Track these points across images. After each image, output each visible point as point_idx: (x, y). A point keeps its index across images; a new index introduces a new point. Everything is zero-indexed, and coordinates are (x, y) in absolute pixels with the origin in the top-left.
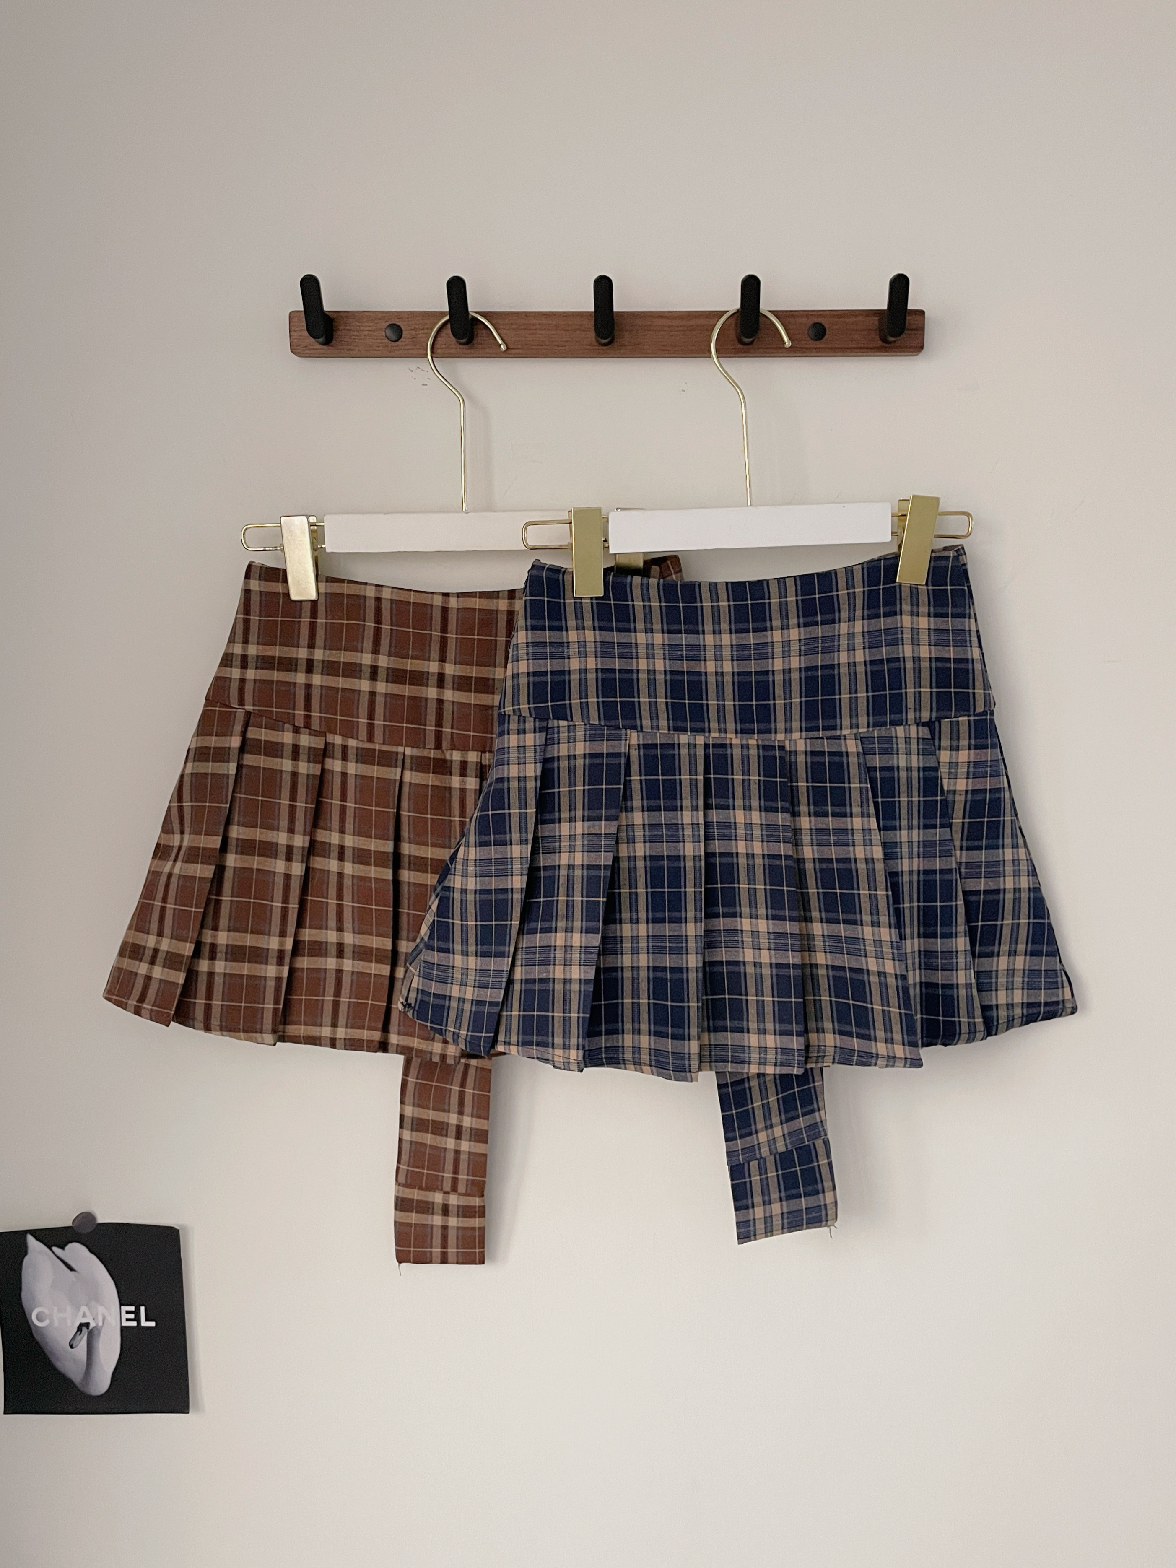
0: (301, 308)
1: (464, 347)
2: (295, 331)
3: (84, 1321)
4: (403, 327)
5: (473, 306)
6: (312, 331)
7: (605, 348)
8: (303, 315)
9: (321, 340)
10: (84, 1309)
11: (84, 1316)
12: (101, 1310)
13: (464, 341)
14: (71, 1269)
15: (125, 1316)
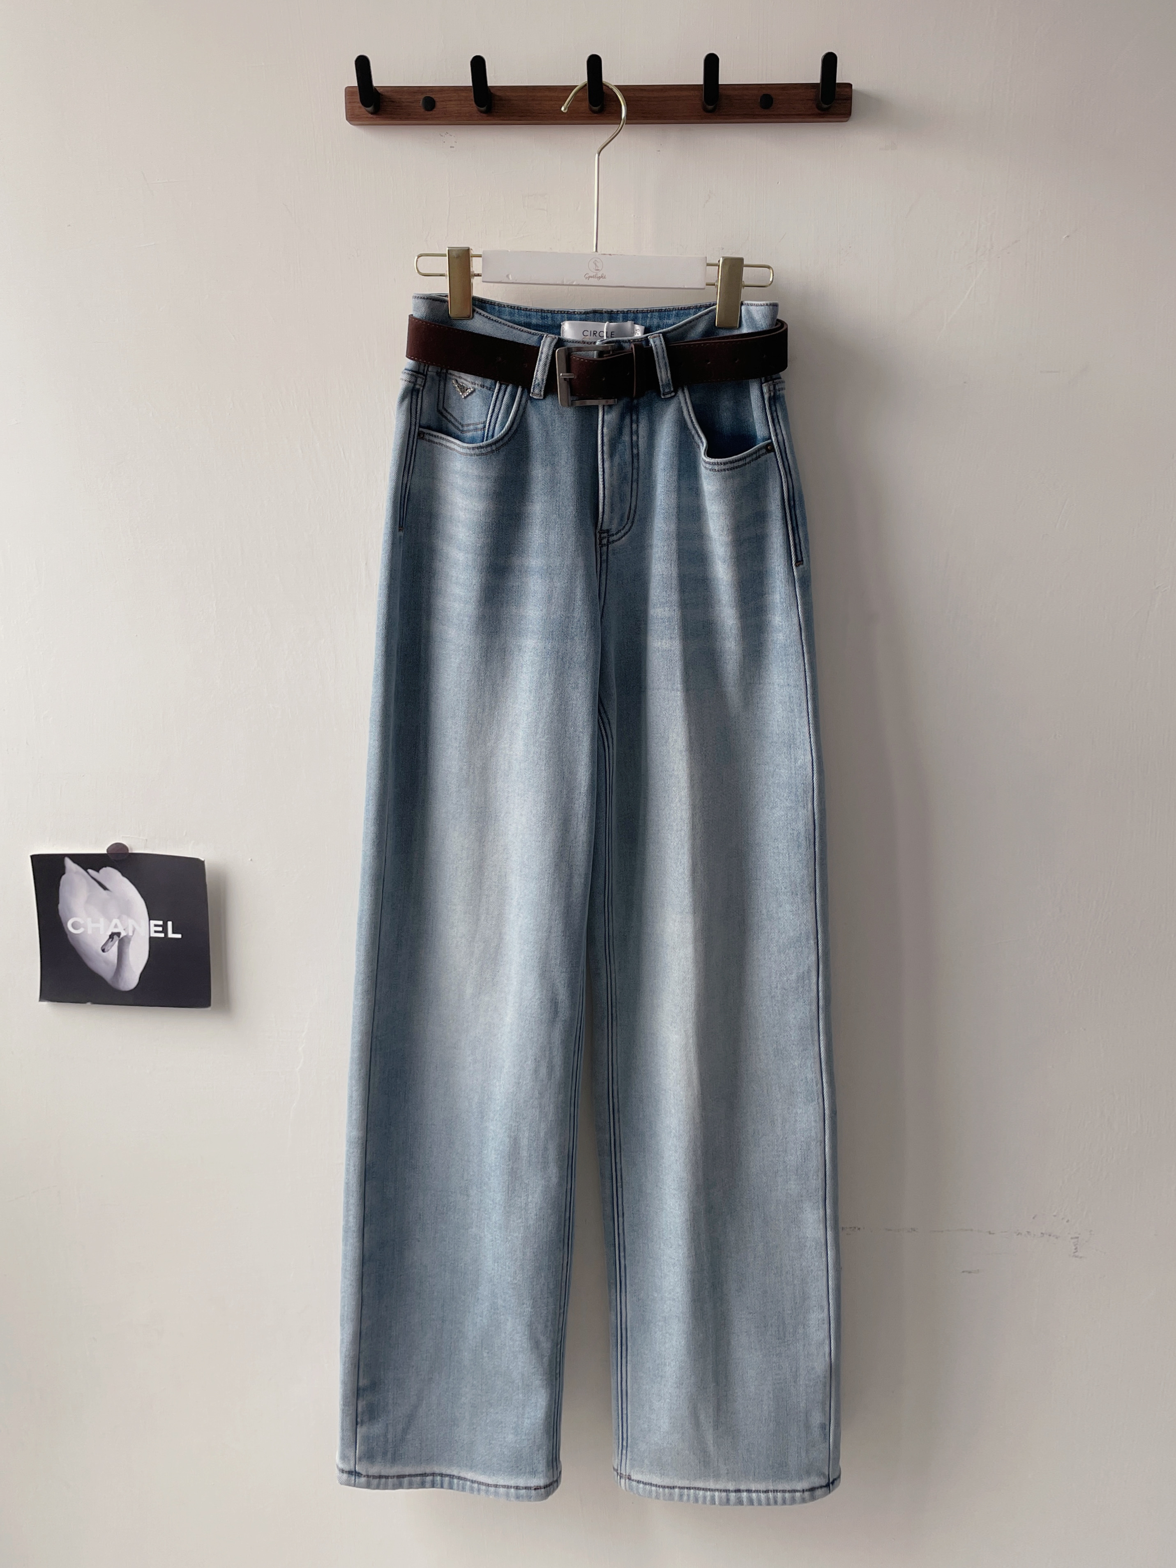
0: (355, 83)
1: (484, 115)
2: (350, 102)
3: (116, 931)
4: (435, 99)
5: (491, 82)
6: (365, 102)
7: (596, 115)
8: (357, 90)
9: (370, 109)
10: (115, 921)
11: (116, 926)
12: (131, 923)
13: (482, 109)
14: (105, 888)
15: (153, 929)
